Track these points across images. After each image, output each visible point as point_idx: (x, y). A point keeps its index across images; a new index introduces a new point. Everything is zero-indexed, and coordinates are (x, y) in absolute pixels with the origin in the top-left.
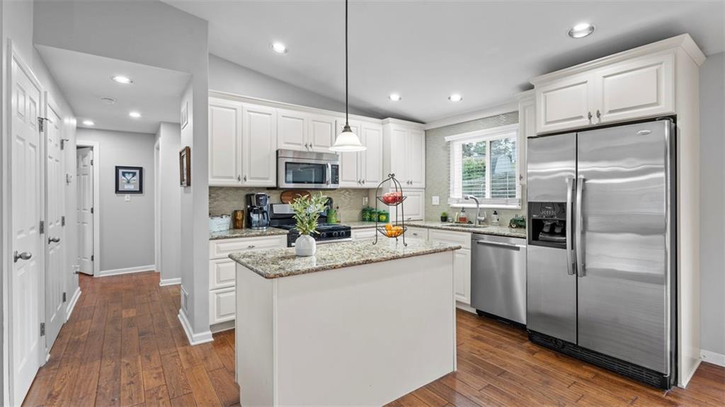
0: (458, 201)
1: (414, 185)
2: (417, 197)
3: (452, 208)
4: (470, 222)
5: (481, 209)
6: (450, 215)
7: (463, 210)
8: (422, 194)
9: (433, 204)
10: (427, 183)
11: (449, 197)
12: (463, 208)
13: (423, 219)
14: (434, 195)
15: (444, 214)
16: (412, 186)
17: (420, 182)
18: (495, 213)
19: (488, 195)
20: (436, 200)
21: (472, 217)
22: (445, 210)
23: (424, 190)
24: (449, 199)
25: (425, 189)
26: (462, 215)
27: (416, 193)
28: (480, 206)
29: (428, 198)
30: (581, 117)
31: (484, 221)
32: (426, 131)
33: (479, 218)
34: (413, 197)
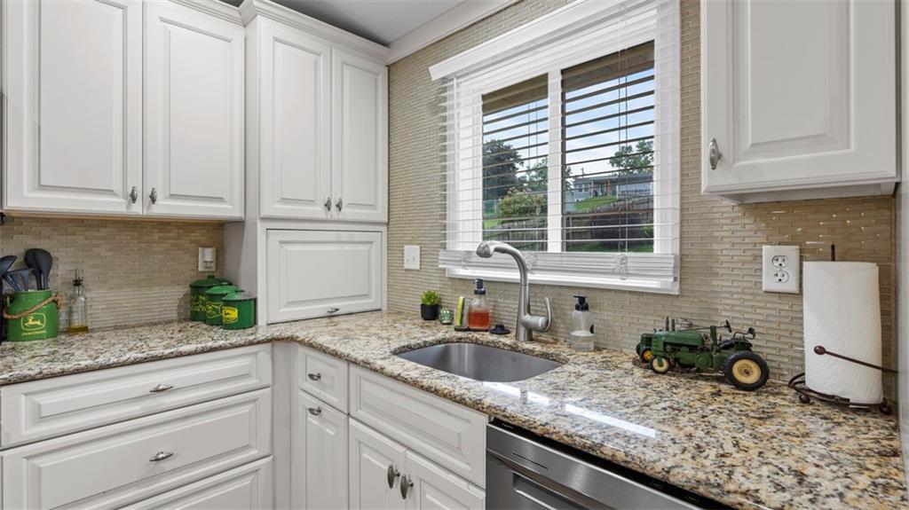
0: (465, 260)
1: (348, 212)
2: (365, 247)
3: (452, 278)
4: (500, 328)
5: (532, 285)
6: (445, 301)
7: (480, 287)
8: (380, 239)
9: (406, 266)
10: (393, 209)
11: (444, 247)
12: (480, 282)
13: (385, 308)
14: (410, 243)
15: (430, 296)
16: (341, 216)
17: (372, 207)
18: (582, 305)
19: (555, 241)
20: (412, 256)
21: (508, 310)
22: (435, 287)
23: (384, 229)
24: (442, 255)
25: (388, 224)
26: (476, 303)
27: (344, 236)
28: (531, 277)
29: (394, 250)
31: (543, 330)
32: (387, 66)
33: (527, 318)
34: (347, 247)
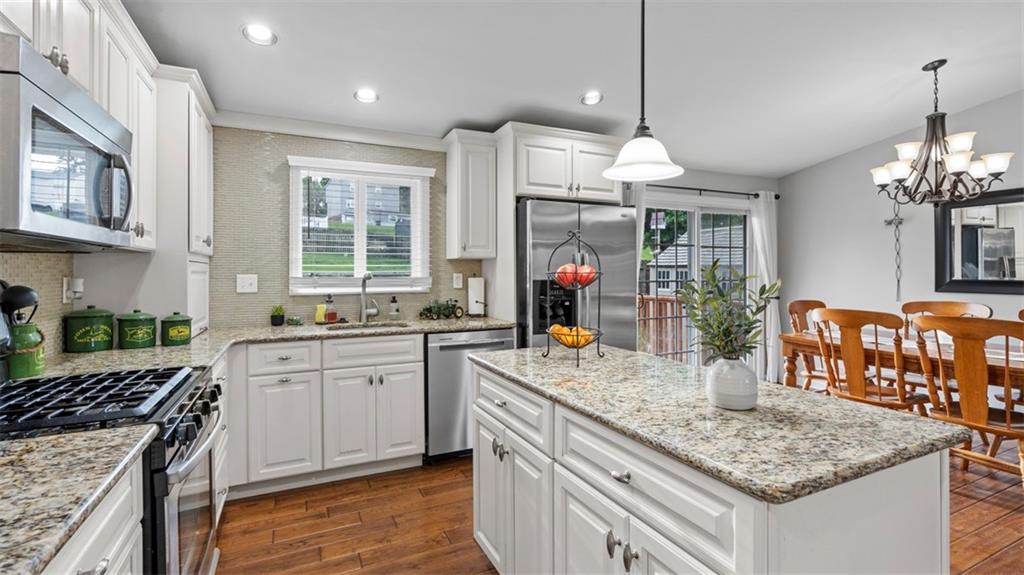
3: (294, 296)
4: (343, 320)
6: (292, 312)
9: (242, 290)
10: (220, 246)
14: (243, 273)
15: (276, 309)
18: (394, 300)
20: (247, 283)
22: (279, 303)
25: (212, 257)
26: (331, 307)
29: (221, 278)
30: (560, 187)
31: (376, 315)
32: (214, 127)
33: (367, 311)
